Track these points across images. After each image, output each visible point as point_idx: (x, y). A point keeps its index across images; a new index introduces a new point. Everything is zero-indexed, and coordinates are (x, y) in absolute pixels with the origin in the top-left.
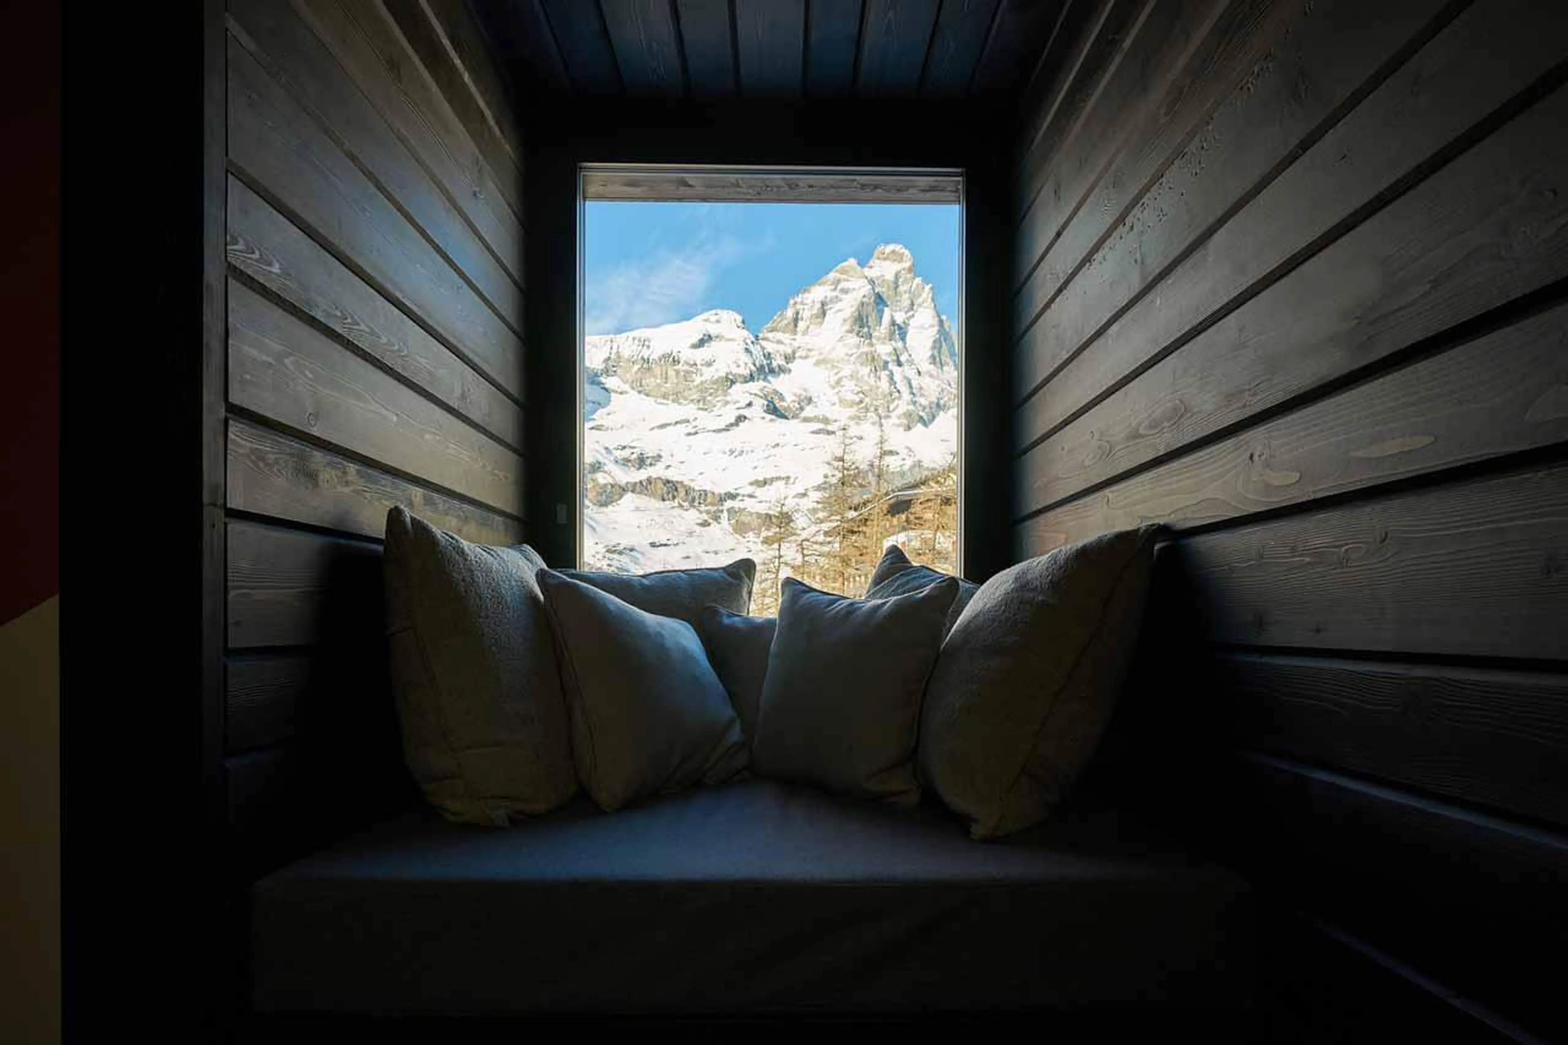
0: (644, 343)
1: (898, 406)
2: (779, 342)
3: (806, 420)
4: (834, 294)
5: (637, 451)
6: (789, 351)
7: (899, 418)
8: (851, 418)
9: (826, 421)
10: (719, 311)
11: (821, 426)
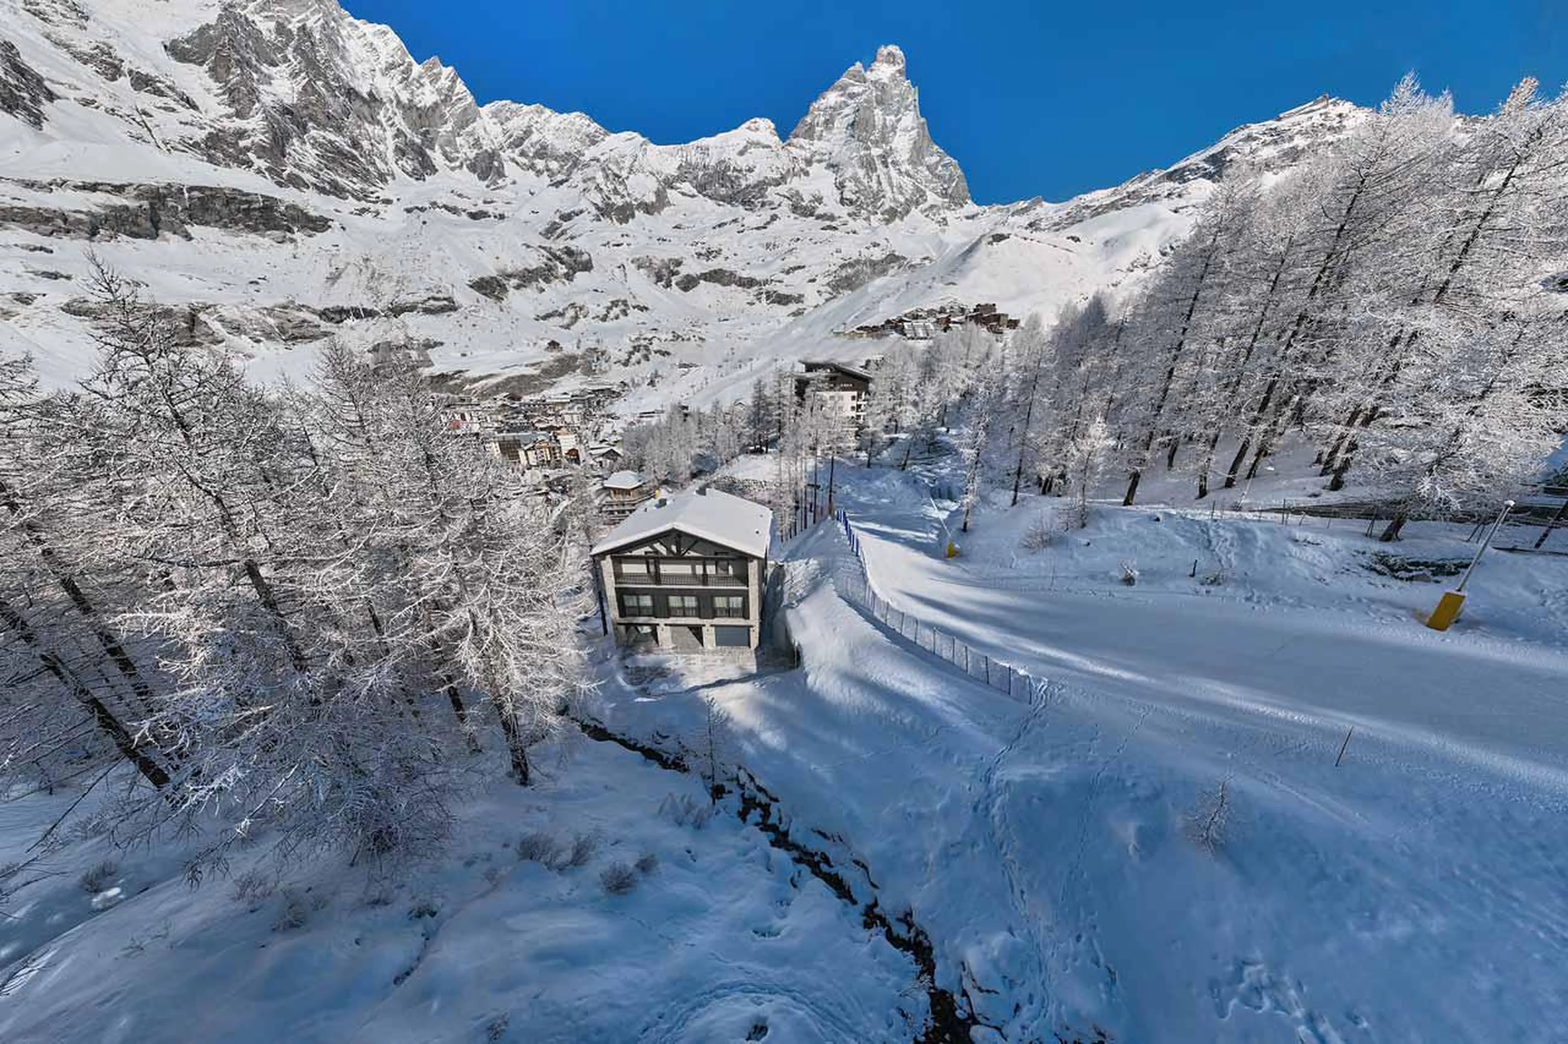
0: (705, 150)
1: (883, 204)
2: (802, 147)
3: (818, 217)
4: (843, 99)
5: (706, 246)
6: (808, 155)
7: (882, 214)
8: (849, 215)
9: (832, 218)
10: (757, 119)
11: (828, 223)
